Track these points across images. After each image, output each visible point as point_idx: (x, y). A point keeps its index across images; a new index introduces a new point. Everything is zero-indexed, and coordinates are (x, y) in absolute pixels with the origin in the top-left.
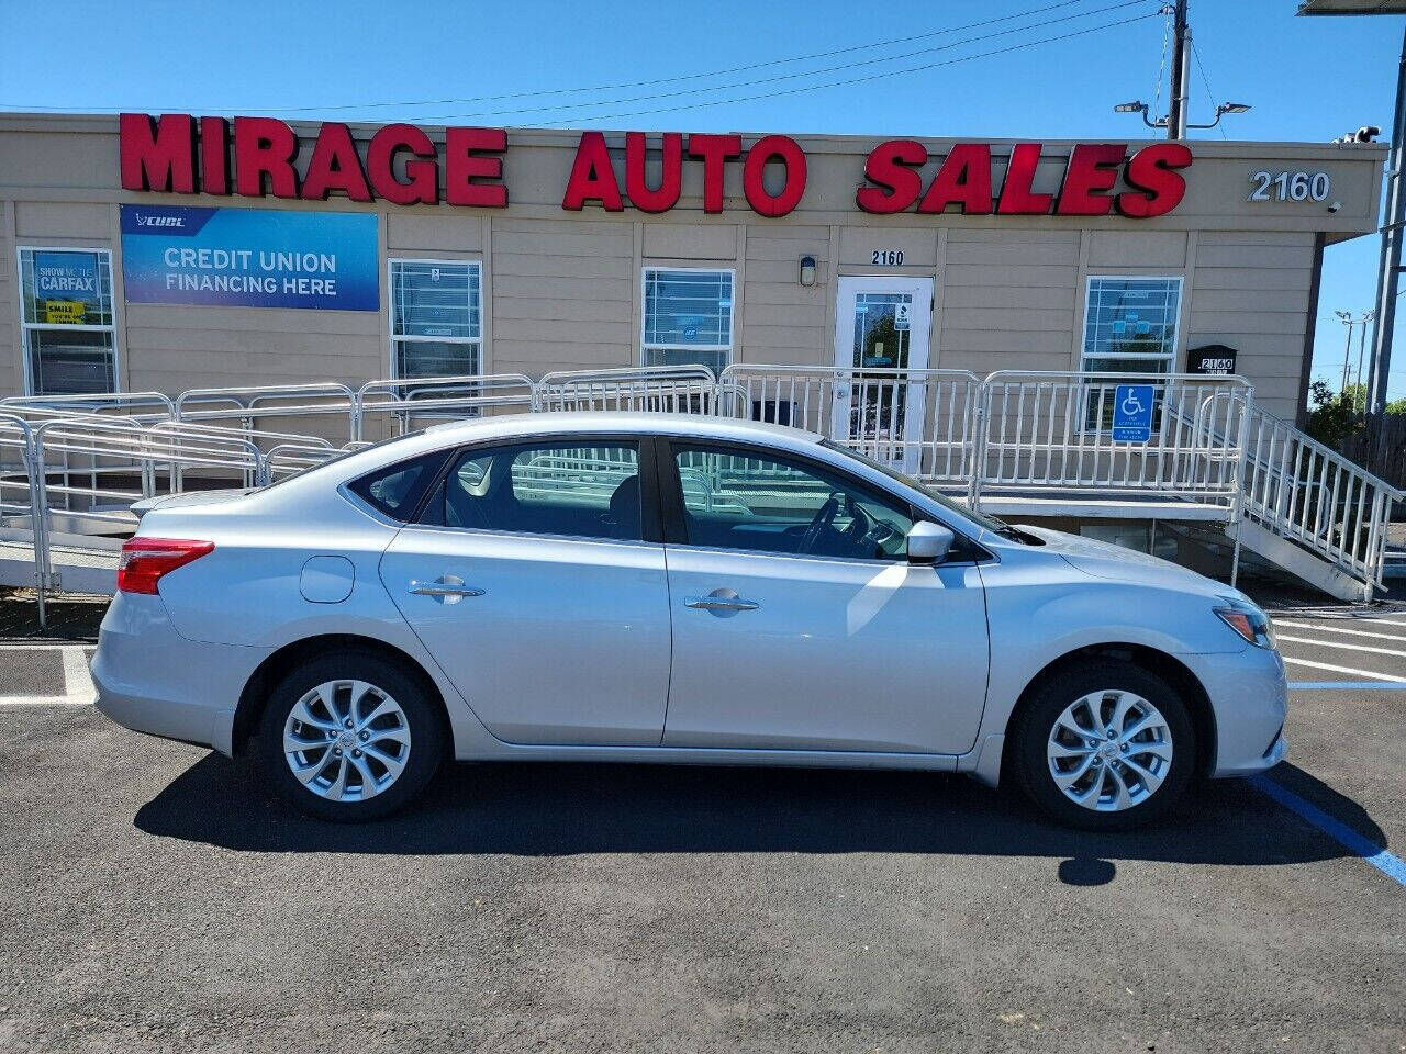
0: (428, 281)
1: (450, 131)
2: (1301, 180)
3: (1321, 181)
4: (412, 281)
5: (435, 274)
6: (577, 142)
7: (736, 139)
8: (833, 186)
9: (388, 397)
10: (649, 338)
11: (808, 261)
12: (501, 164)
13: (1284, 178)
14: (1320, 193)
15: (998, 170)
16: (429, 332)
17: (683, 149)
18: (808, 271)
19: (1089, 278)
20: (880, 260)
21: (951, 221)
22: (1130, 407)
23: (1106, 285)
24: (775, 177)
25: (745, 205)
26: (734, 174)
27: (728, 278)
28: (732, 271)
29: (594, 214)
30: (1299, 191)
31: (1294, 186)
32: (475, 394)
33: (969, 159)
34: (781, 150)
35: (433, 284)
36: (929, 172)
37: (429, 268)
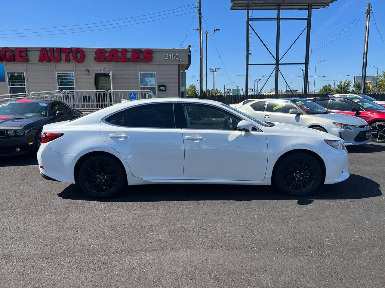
0: (14, 76)
1: (16, 48)
2: (173, 55)
3: (177, 55)
4: (12, 76)
5: (16, 74)
6: (40, 50)
7: (71, 49)
8: (90, 57)
9: (8, 98)
10: (59, 85)
11: (87, 70)
12: (26, 54)
13: (170, 55)
14: (177, 58)
15: (120, 54)
16: (16, 85)
17: (61, 50)
18: (87, 73)
19: (140, 73)
20: (101, 70)
21: (113, 63)
22: (133, 96)
23: (143, 74)
24: (79, 56)
25: (73, 60)
26: (71, 55)
27: (73, 74)
28: (73, 72)
29: (45, 62)
30: (173, 57)
31: (172, 56)
32: (26, 96)
33: (114, 52)
34: (78, 51)
35: (16, 76)
36: (107, 55)
37: (14, 73)
